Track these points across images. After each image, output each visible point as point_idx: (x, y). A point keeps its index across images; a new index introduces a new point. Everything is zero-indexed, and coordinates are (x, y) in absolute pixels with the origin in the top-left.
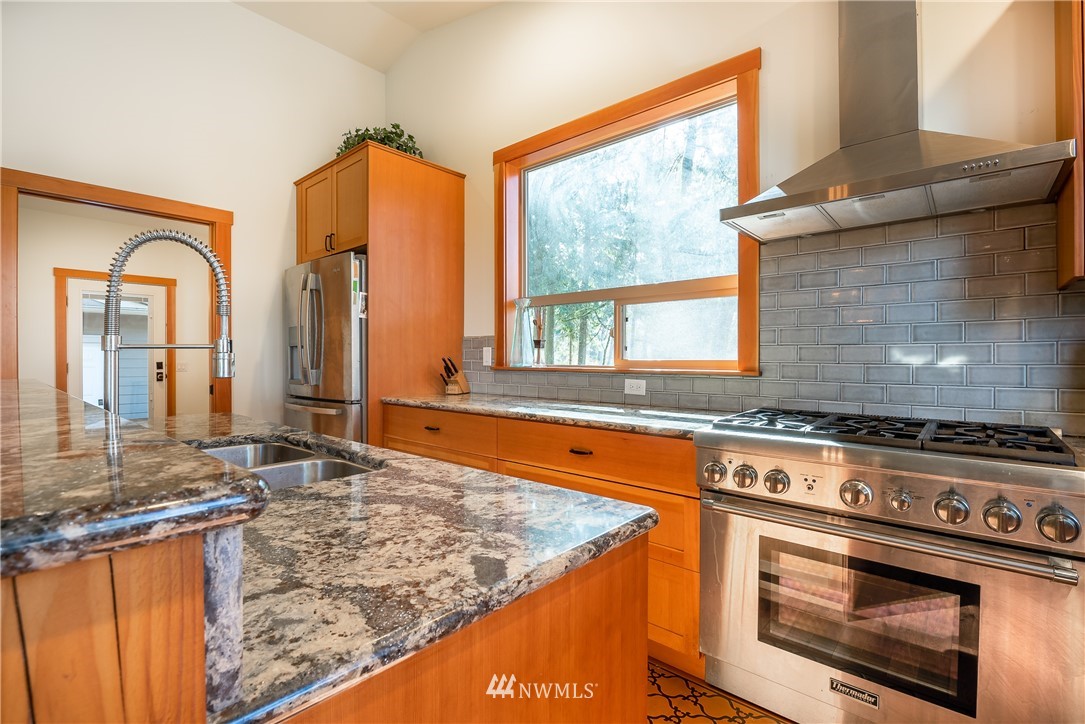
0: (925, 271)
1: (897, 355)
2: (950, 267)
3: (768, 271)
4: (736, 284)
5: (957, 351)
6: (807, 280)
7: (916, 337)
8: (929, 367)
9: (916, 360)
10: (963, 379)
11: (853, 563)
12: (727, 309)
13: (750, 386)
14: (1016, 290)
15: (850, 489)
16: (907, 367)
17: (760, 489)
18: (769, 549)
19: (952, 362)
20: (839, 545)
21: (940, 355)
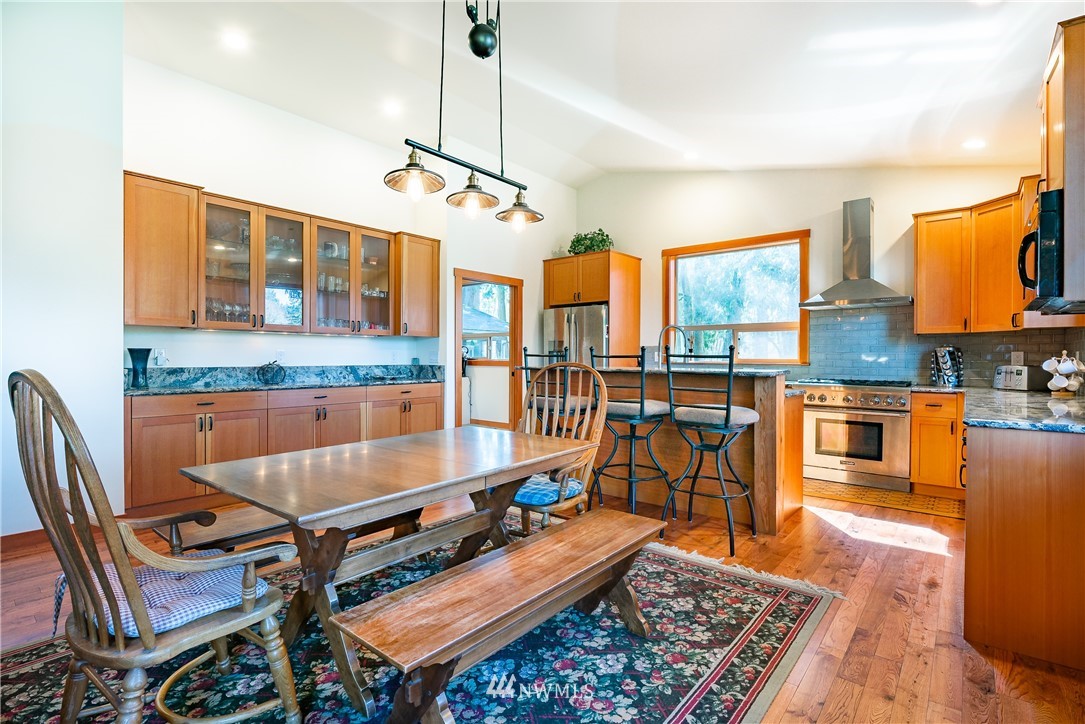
0: (874, 326)
1: (864, 357)
2: (881, 325)
3: (813, 322)
4: (798, 325)
5: (885, 355)
6: (829, 327)
7: (871, 351)
8: (875, 361)
9: (871, 359)
10: (887, 365)
11: (848, 422)
12: (794, 336)
13: (805, 369)
14: (903, 335)
15: (846, 399)
16: (867, 362)
17: (817, 402)
18: (819, 421)
19: (883, 359)
20: (842, 417)
21: (879, 357)
